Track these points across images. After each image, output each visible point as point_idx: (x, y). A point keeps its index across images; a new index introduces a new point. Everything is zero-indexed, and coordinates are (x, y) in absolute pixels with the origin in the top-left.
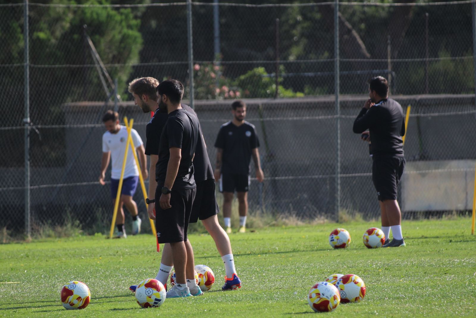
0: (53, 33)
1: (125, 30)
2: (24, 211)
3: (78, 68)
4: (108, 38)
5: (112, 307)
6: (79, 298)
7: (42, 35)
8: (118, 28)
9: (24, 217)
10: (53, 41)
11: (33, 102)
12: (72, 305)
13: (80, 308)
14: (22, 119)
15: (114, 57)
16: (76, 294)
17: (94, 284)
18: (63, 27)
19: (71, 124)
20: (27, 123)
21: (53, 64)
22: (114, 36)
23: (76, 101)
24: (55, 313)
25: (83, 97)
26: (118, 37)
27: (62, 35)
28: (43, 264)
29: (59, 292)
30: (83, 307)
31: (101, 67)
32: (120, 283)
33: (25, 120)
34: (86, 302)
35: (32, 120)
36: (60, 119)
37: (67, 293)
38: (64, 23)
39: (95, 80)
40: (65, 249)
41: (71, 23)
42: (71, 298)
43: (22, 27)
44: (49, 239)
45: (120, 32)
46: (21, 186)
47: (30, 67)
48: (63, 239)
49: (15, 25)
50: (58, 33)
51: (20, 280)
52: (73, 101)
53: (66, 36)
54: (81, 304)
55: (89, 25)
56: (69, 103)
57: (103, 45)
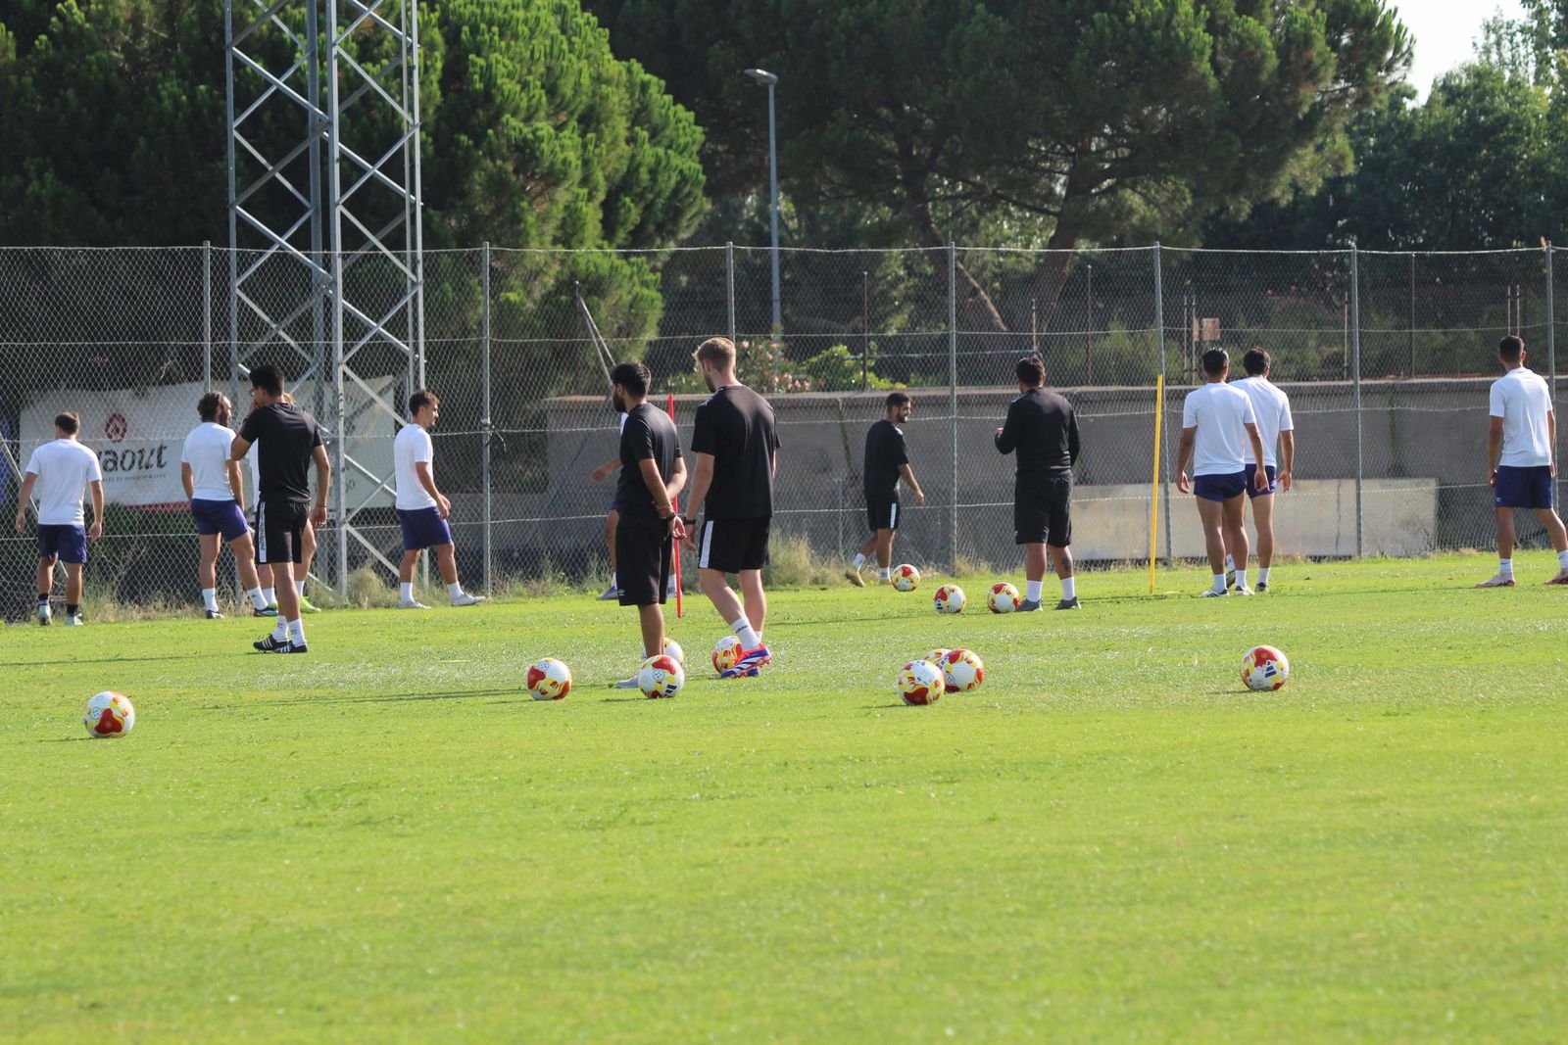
0: (529, 293)
1: (637, 289)
2: (481, 557)
3: (568, 344)
4: (611, 301)
5: (604, 698)
6: (554, 683)
7: (513, 297)
8: (626, 285)
9: (481, 566)
10: (530, 305)
11: (495, 394)
12: (544, 693)
13: (555, 698)
14: (479, 419)
15: (620, 329)
16: (550, 677)
17: (579, 663)
18: (544, 285)
19: (554, 427)
20: (486, 425)
21: (531, 337)
22: (621, 297)
23: (564, 395)
24: (518, 705)
25: (573, 387)
26: (627, 299)
27: (543, 296)
28: (507, 634)
29: (526, 674)
30: (561, 696)
31: (600, 343)
32: (618, 662)
33: (483, 421)
34: (565, 689)
35: (493, 422)
36: (540, 420)
37: (536, 675)
38: (546, 279)
39: (592, 364)
40: (540, 614)
41: (557, 279)
42: (541, 684)
43: (481, 283)
44: (520, 599)
45: (629, 293)
46: (476, 520)
47: (491, 341)
48: (539, 600)
49: (474, 281)
50: (537, 295)
51: (471, 658)
52: (559, 395)
53: (547, 298)
54: (557, 692)
55: (583, 282)
56: (553, 398)
57: (604, 312)
